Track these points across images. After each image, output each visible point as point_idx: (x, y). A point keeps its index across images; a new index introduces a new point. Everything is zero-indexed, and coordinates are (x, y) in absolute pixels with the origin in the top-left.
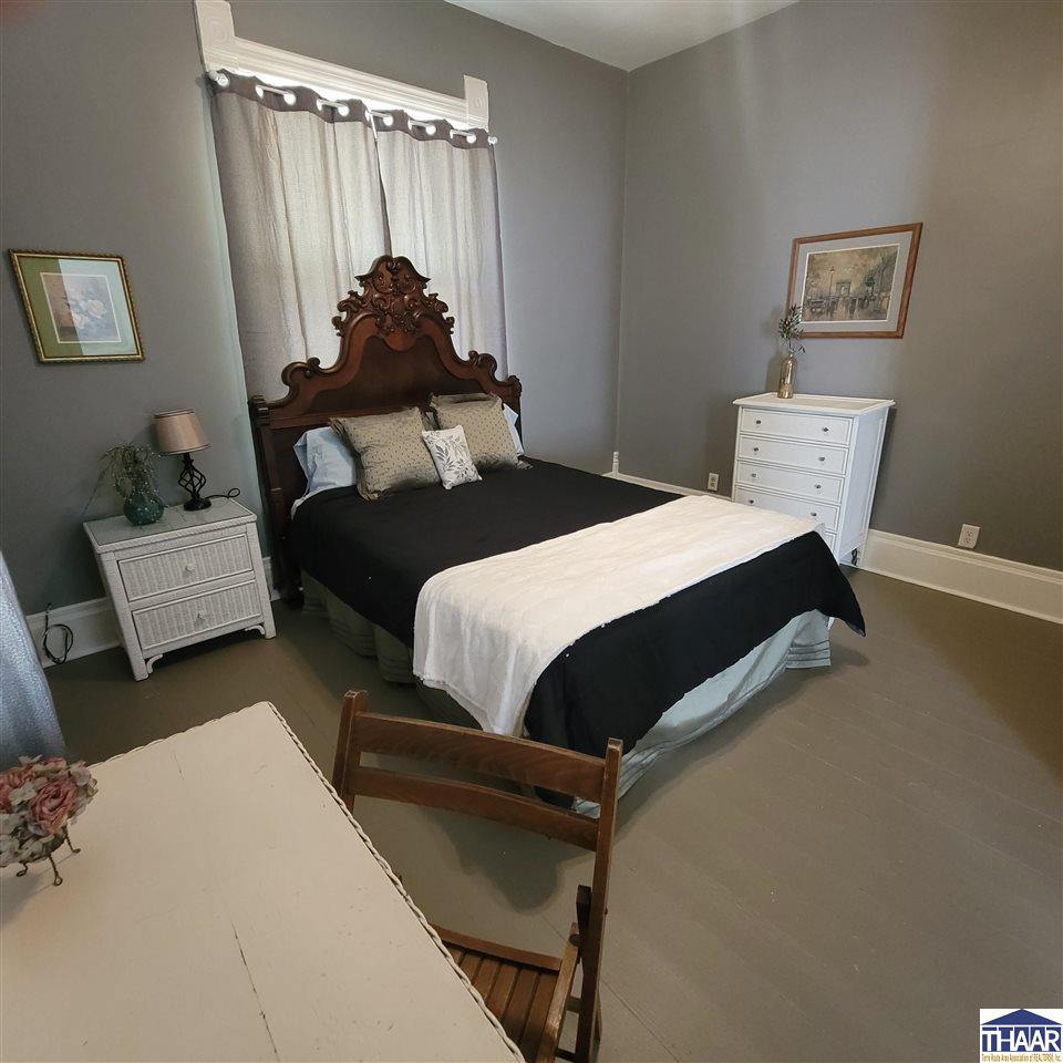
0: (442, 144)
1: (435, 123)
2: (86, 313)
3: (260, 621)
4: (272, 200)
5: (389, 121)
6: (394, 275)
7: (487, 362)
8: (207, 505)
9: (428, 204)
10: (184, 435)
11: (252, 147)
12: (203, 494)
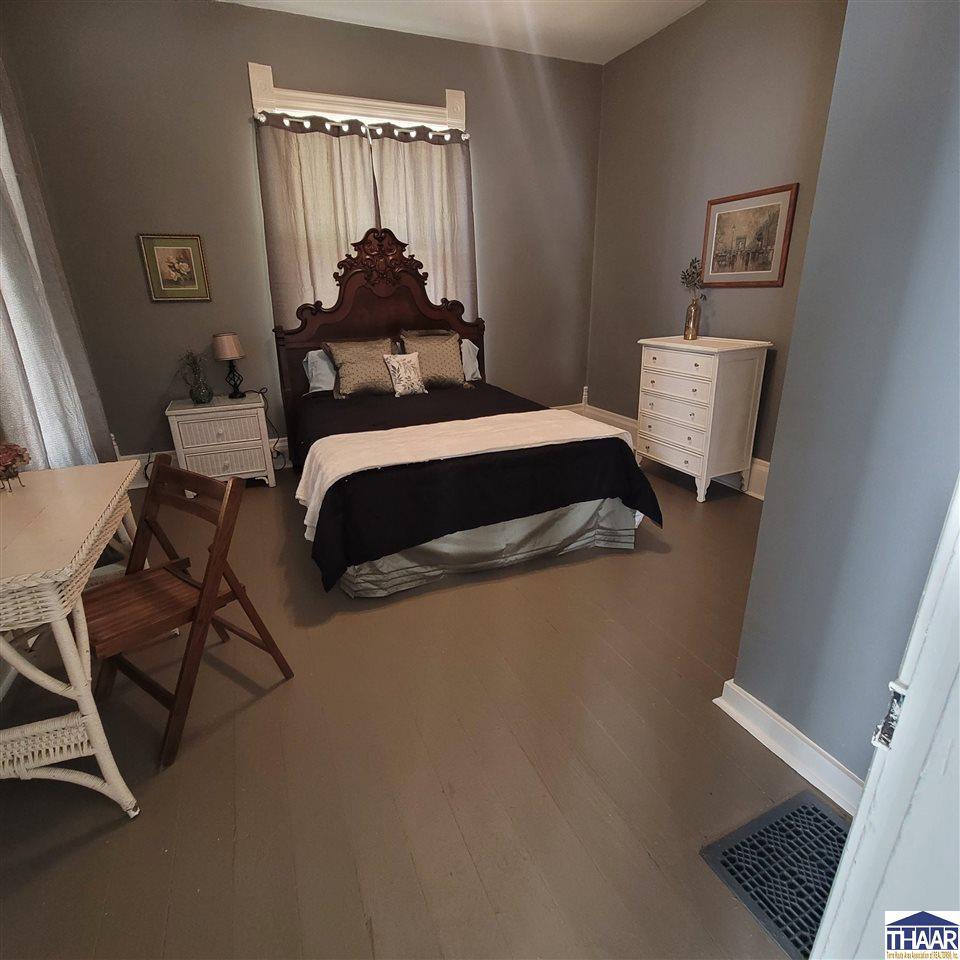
0: (422, 144)
1: (417, 129)
2: (178, 271)
3: (265, 474)
4: (293, 195)
5: (379, 131)
6: (380, 241)
7: (456, 307)
8: (243, 395)
9: (410, 189)
10: (229, 348)
11: (280, 159)
12: (242, 389)
